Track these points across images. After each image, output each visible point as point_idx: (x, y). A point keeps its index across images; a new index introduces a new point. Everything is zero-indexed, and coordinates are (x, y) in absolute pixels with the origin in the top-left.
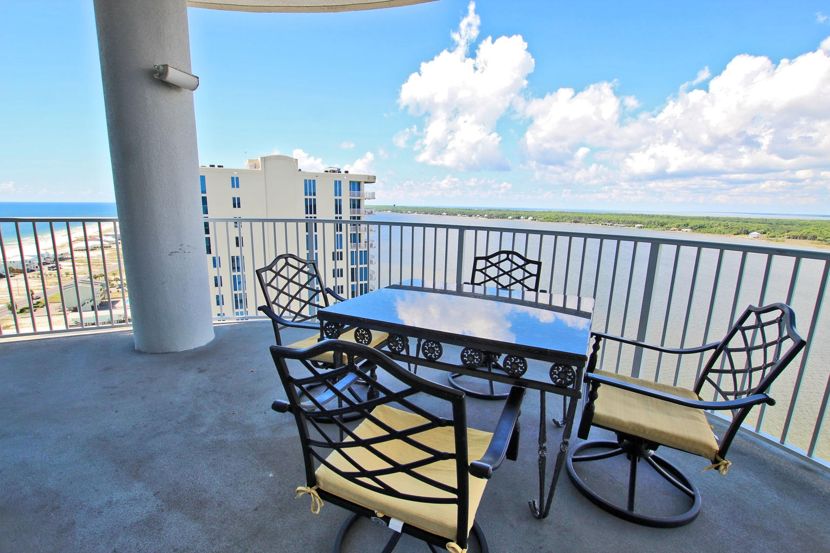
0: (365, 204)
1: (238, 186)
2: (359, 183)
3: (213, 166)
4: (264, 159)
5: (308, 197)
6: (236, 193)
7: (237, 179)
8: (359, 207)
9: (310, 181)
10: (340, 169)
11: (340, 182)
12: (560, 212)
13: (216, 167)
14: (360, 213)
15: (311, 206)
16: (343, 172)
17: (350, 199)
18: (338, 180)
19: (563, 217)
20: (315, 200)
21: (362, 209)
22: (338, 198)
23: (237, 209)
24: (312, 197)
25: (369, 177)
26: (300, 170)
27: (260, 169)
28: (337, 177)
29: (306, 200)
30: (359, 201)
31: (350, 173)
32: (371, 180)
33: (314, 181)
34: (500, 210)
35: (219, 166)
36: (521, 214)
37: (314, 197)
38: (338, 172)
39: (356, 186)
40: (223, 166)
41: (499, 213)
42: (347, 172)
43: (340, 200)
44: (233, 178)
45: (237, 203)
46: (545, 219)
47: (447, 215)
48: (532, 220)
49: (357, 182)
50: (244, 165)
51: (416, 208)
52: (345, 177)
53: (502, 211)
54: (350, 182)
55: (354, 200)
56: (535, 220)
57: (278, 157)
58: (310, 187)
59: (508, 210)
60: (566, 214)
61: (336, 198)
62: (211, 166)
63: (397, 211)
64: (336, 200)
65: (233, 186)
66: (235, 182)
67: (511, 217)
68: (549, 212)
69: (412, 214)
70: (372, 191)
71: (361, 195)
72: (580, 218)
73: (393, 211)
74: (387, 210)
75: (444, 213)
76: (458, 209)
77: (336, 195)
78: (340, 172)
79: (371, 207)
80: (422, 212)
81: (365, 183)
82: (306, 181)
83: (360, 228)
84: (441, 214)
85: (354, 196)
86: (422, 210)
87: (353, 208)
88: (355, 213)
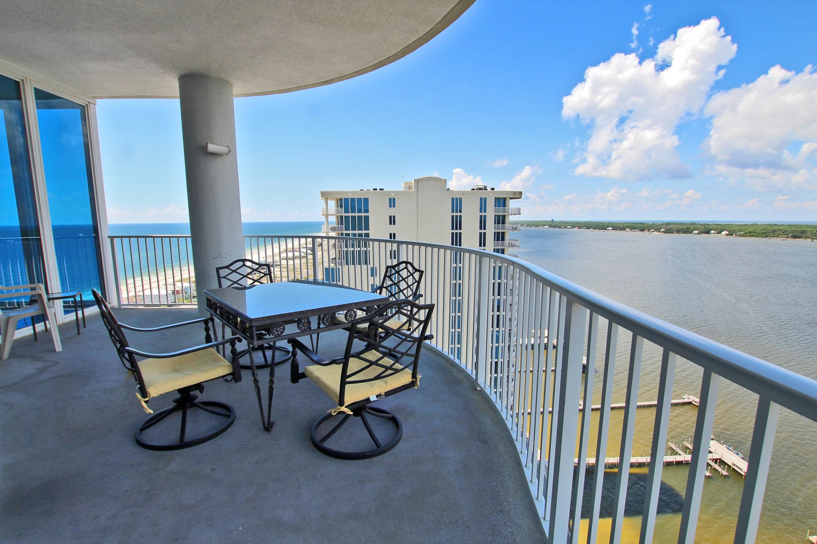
0: (510, 220)
1: (394, 206)
2: (505, 199)
3: (376, 189)
4: (417, 181)
5: (455, 214)
6: (392, 212)
7: (394, 199)
8: (504, 222)
9: (457, 199)
10: (485, 187)
11: (485, 199)
12: (771, 225)
13: (378, 190)
14: (504, 229)
15: (457, 221)
16: (489, 189)
17: (495, 215)
18: (483, 197)
19: (774, 231)
20: (460, 216)
21: (507, 225)
22: (483, 214)
23: (392, 225)
24: (458, 214)
25: (515, 193)
26: (448, 189)
27: (414, 190)
28: (482, 194)
29: (453, 216)
30: (504, 217)
31: (495, 190)
32: (518, 195)
33: (461, 199)
34: (682, 224)
35: (380, 189)
36: (711, 227)
37: (460, 214)
38: (485, 190)
39: (501, 202)
40: (383, 189)
41: (681, 227)
42: (493, 189)
43: (485, 216)
44: (390, 199)
45: (392, 220)
46: (746, 233)
47: (612, 230)
48: (727, 235)
49: (502, 198)
50: (401, 188)
51: (577, 223)
52: (491, 194)
53: (685, 224)
54: (496, 198)
55: (499, 216)
56: (732, 235)
57: (430, 179)
58: (457, 204)
59: (693, 224)
60: (780, 228)
61: (481, 214)
62: (374, 189)
63: (555, 227)
64: (481, 217)
65: (390, 206)
66: (392, 203)
67: (697, 232)
68: (753, 225)
69: (572, 229)
70: (517, 207)
71: (506, 211)
72: (803, 232)
73: (550, 226)
74: (544, 225)
75: (610, 228)
76: (627, 223)
77: (481, 211)
78: (487, 190)
79: (516, 223)
80: (584, 227)
81: (511, 198)
82: (453, 199)
83: (504, 243)
84: (606, 229)
85: (499, 212)
86: (583, 225)
87: (498, 224)
88: (499, 229)
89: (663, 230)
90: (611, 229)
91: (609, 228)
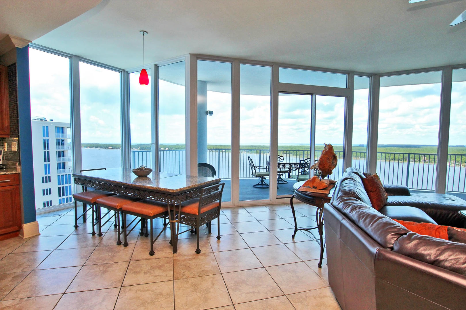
2: (63, 128)
8: (63, 144)
10: (45, 118)
11: (48, 127)
14: (64, 149)
16: (49, 120)
17: (56, 139)
18: (46, 125)
21: (65, 146)
22: (46, 138)
28: (44, 123)
30: (63, 140)
31: (54, 121)
38: (45, 120)
39: (60, 130)
42: (51, 120)
43: (48, 140)
49: (61, 127)
52: (52, 124)
54: (56, 127)
55: (59, 140)
64: (44, 140)
71: (64, 136)
77: (44, 136)
78: (47, 120)
81: (67, 128)
83: (64, 159)
84: (108, 148)
85: (60, 137)
86: (93, 146)
87: (58, 145)
88: (60, 149)
89: (139, 148)
90: (111, 148)
91: (110, 148)
